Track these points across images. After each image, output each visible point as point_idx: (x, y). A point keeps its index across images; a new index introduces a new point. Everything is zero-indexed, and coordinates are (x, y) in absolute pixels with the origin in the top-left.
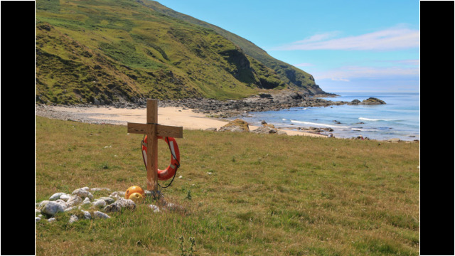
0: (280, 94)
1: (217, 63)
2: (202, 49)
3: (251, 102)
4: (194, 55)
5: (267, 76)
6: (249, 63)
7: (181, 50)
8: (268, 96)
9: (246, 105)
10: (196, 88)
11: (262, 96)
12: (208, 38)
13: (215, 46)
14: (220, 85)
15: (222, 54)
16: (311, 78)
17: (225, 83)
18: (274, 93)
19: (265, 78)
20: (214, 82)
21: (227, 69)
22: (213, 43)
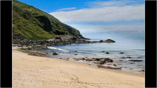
0: (66, 37)
1: (34, 22)
2: (27, 15)
3: (50, 41)
4: (22, 18)
5: (59, 29)
6: (50, 22)
7: (15, 15)
8: (60, 38)
9: (48, 42)
10: (21, 33)
11: (57, 38)
12: (30, 10)
13: (34, 14)
14: (35, 33)
15: (37, 18)
16: (79, 32)
17: (38, 32)
18: (63, 37)
19: (58, 30)
20: (32, 31)
21: (39, 25)
22: (33, 13)
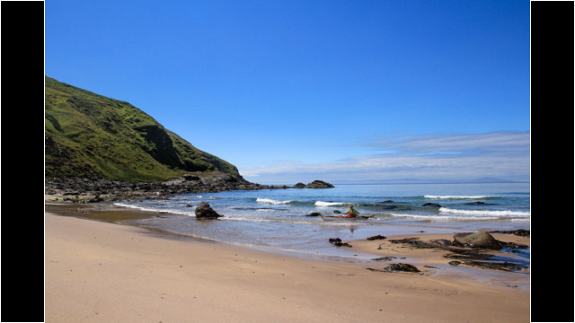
0: (211, 177)
1: (131, 140)
2: (113, 123)
3: (173, 185)
4: (101, 129)
5: (194, 158)
6: (171, 142)
7: (82, 121)
8: (197, 179)
9: (166, 187)
10: (92, 165)
11: (188, 178)
12: (122, 112)
13: (130, 121)
14: (133, 165)
15: (139, 130)
17: (141, 163)
18: (203, 176)
19: (191, 160)
20: (125, 161)
21: (144, 148)
22: (128, 118)
